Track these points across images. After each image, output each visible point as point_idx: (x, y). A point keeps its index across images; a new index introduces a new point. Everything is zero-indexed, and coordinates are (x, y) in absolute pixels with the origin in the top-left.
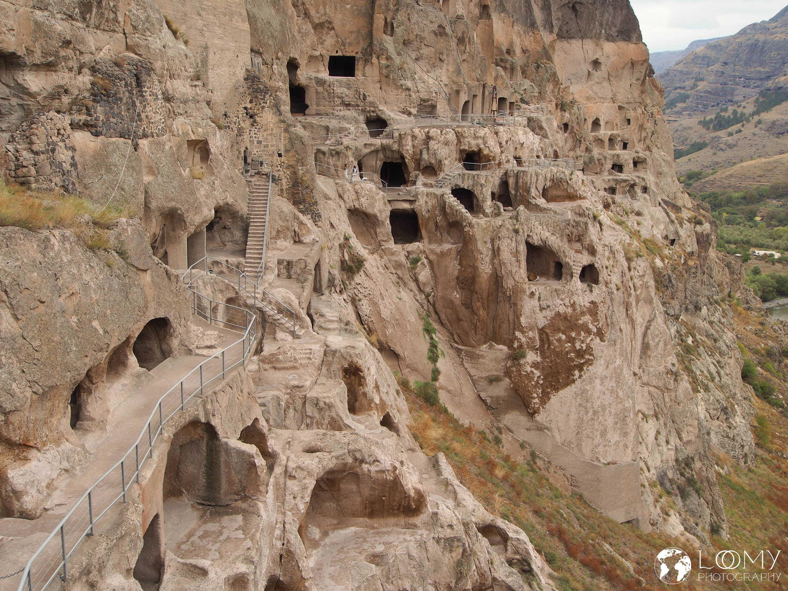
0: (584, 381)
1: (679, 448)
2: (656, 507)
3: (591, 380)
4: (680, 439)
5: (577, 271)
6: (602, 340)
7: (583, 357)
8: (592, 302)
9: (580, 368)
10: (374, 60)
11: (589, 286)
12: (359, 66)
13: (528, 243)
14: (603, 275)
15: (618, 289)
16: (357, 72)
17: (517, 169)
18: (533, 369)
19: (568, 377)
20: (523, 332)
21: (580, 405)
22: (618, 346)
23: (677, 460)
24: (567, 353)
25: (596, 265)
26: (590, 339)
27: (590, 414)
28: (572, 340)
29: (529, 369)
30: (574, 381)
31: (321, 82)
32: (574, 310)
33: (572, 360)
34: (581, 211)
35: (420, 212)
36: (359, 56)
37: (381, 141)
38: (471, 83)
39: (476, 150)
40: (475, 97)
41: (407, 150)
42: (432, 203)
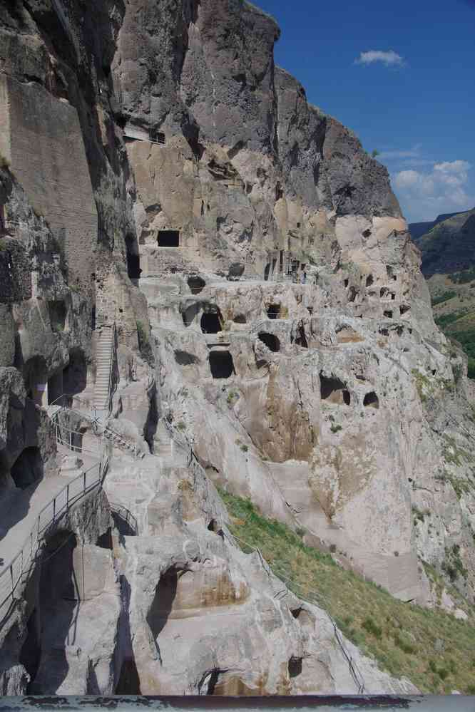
0: (370, 487)
1: (447, 538)
2: (432, 587)
4: (448, 531)
5: (362, 397)
6: (383, 453)
7: (369, 467)
9: (367, 476)
10: (195, 234)
11: (371, 409)
12: (182, 239)
13: (321, 376)
14: (382, 400)
16: (180, 243)
17: (310, 317)
19: (358, 485)
21: (368, 507)
22: (397, 458)
23: (446, 548)
25: (377, 393)
26: (374, 452)
27: (377, 514)
28: (359, 455)
30: (362, 488)
31: (152, 252)
32: (361, 430)
33: (359, 470)
34: (364, 351)
35: (233, 353)
36: (182, 230)
37: (201, 296)
38: (271, 249)
39: (278, 303)
40: (275, 261)
41: (222, 303)
42: (244, 345)
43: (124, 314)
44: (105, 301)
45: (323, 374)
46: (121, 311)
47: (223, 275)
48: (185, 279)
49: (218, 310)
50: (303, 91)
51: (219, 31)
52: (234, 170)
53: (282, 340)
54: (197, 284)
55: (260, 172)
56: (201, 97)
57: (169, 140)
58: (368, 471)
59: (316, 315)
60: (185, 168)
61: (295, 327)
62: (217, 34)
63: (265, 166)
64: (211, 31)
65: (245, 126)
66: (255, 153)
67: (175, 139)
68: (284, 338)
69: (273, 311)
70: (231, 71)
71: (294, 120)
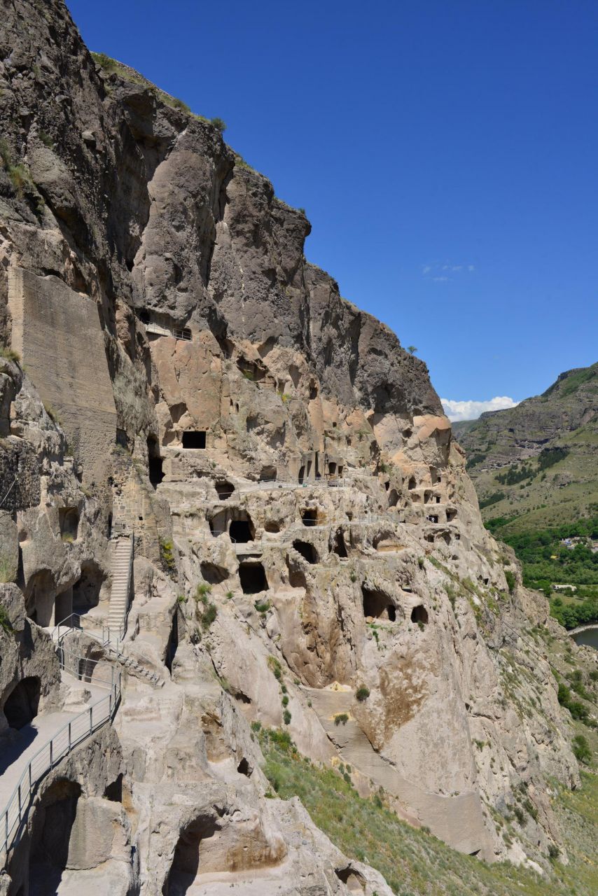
0: (422, 715)
1: (513, 774)
2: (498, 835)
3: (429, 714)
4: (514, 765)
5: (409, 612)
6: (435, 675)
7: (420, 692)
9: (418, 702)
10: (223, 434)
11: (419, 625)
12: (209, 440)
13: (363, 589)
14: (432, 615)
15: (446, 628)
16: (207, 445)
17: (349, 523)
18: (375, 706)
19: (408, 712)
20: (365, 672)
21: (421, 739)
22: (450, 680)
23: (512, 787)
24: (406, 689)
25: (425, 606)
26: (424, 674)
27: (431, 747)
28: (408, 677)
29: (372, 706)
30: (413, 716)
31: (176, 454)
32: (409, 649)
33: (409, 695)
34: (408, 559)
35: (266, 565)
36: (208, 431)
37: (229, 502)
38: (306, 451)
39: (314, 509)
40: (310, 463)
41: (253, 510)
42: (276, 556)
43: (144, 521)
44: (123, 508)
45: (365, 586)
46: (141, 519)
47: (254, 479)
48: (212, 483)
49: (249, 517)
50: (336, 286)
51: (247, 227)
52: (265, 367)
53: (319, 550)
54: (225, 489)
55: (293, 370)
56: (229, 292)
57: (195, 336)
58: (420, 696)
59: (356, 521)
60: (213, 365)
61: (334, 535)
62: (246, 230)
63: (298, 363)
64: (240, 227)
65: (276, 321)
66: (287, 349)
67: (202, 335)
68: (322, 548)
69: (310, 517)
70: (261, 265)
71: (327, 315)
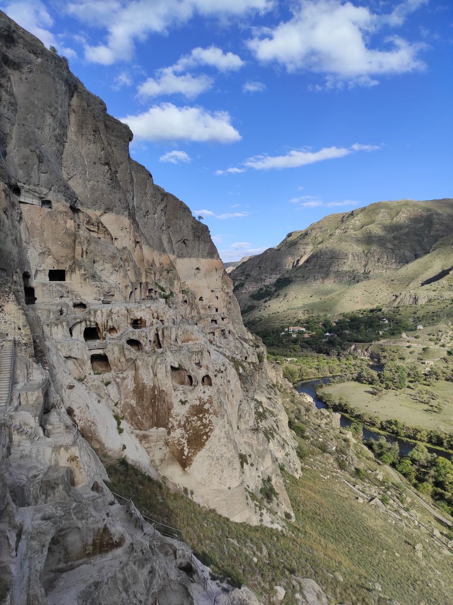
0: (209, 442)
5: (200, 379)
6: (217, 417)
7: (208, 428)
8: (210, 396)
9: (206, 434)
10: (77, 272)
11: (207, 387)
12: (68, 275)
13: (171, 367)
14: (214, 380)
15: (222, 387)
16: (66, 279)
17: (162, 326)
18: (180, 439)
19: (201, 441)
20: (173, 418)
22: (226, 418)
23: (263, 480)
24: (199, 427)
25: (210, 375)
26: (210, 417)
27: (215, 460)
28: (201, 419)
30: (204, 443)
31: (44, 285)
32: (200, 402)
33: (201, 430)
35: (108, 354)
36: (67, 269)
38: (133, 281)
39: (139, 318)
40: (136, 289)
41: (99, 320)
43: (22, 331)
44: (6, 322)
45: (173, 365)
46: (19, 329)
47: (99, 300)
48: (71, 304)
49: (97, 324)
51: (89, 132)
52: (105, 227)
53: (143, 343)
54: (80, 307)
56: (78, 176)
57: (54, 205)
59: (166, 325)
60: (68, 225)
61: (152, 334)
64: (83, 131)
65: (111, 197)
66: (119, 216)
67: (60, 205)
69: (136, 323)
70: (99, 159)
